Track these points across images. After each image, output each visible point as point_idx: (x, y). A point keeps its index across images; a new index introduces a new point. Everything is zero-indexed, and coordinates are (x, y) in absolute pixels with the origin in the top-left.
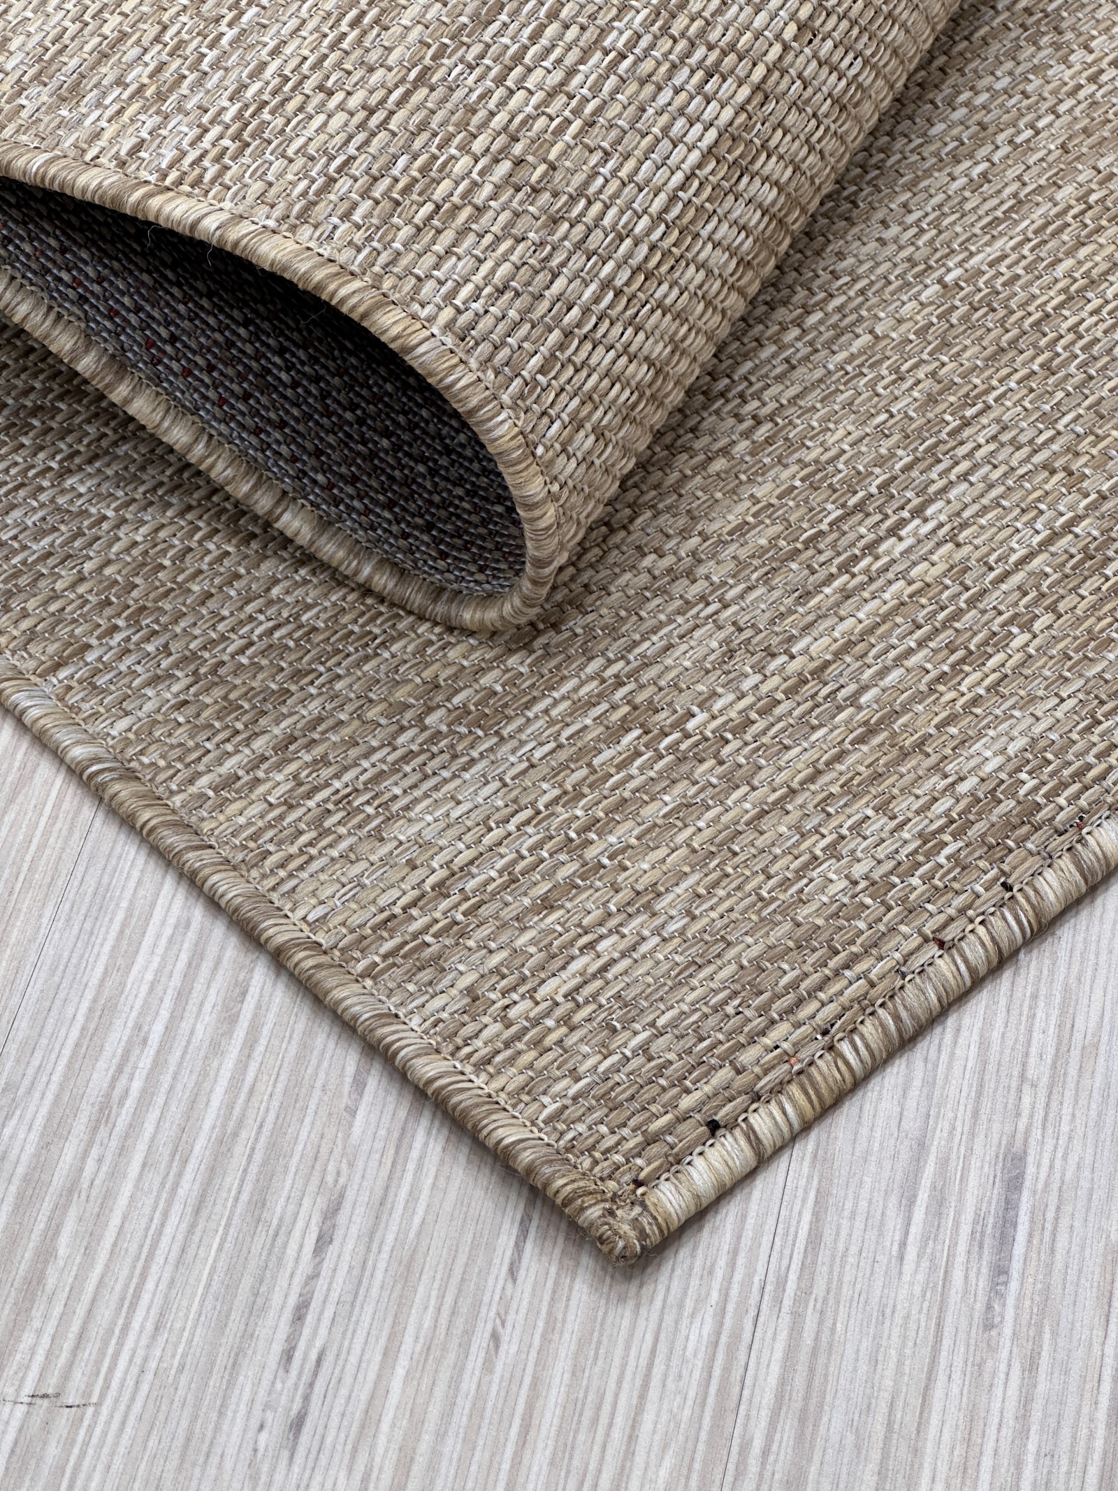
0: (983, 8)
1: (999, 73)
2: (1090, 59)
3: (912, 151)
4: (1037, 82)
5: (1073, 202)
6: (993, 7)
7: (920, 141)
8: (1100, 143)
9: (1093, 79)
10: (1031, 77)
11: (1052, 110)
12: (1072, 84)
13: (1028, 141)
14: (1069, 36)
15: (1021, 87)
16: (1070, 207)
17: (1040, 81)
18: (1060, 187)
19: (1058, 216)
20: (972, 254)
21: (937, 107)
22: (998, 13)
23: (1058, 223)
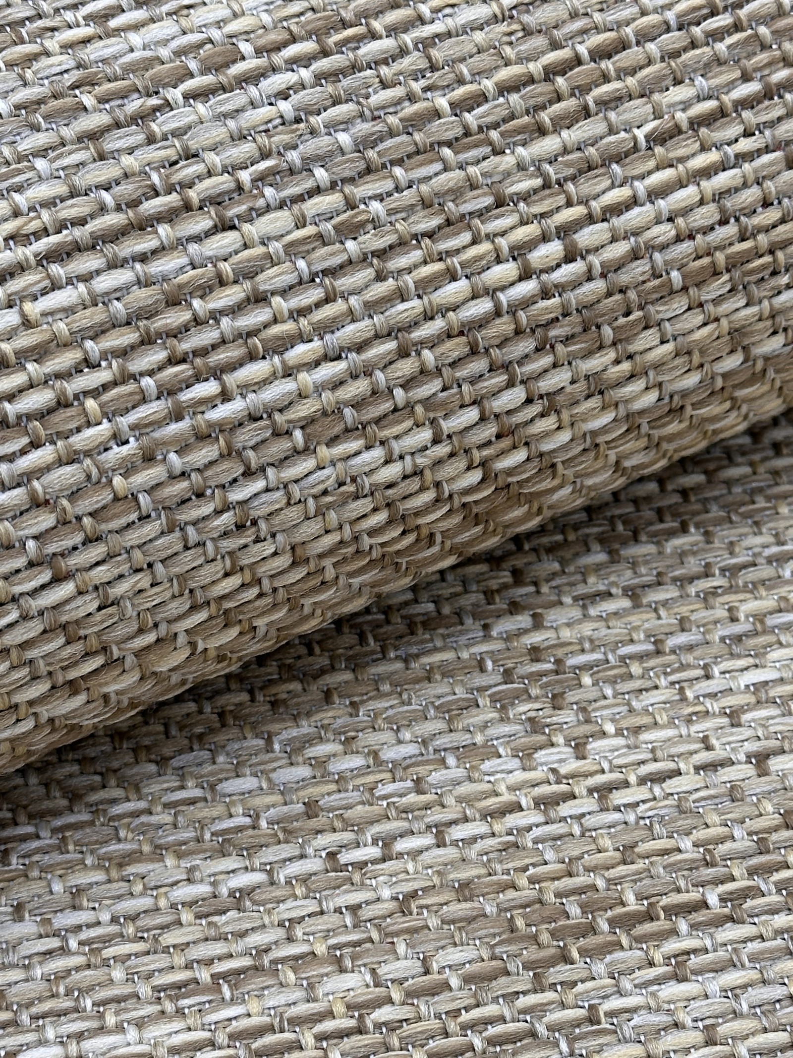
0: (469, 621)
1: (407, 735)
2: (572, 765)
3: (166, 806)
4: (454, 770)
5: (339, 1008)
6: (486, 627)
7: (197, 793)
8: (471, 920)
9: (545, 803)
10: (451, 761)
11: (440, 831)
12: (507, 797)
13: (361, 865)
14: (567, 716)
15: (422, 770)
16: (329, 1014)
17: (460, 773)
18: (342, 970)
19: (295, 1022)
20: (102, 1030)
21: (269, 749)
22: (487, 637)
23: (288, 1036)
